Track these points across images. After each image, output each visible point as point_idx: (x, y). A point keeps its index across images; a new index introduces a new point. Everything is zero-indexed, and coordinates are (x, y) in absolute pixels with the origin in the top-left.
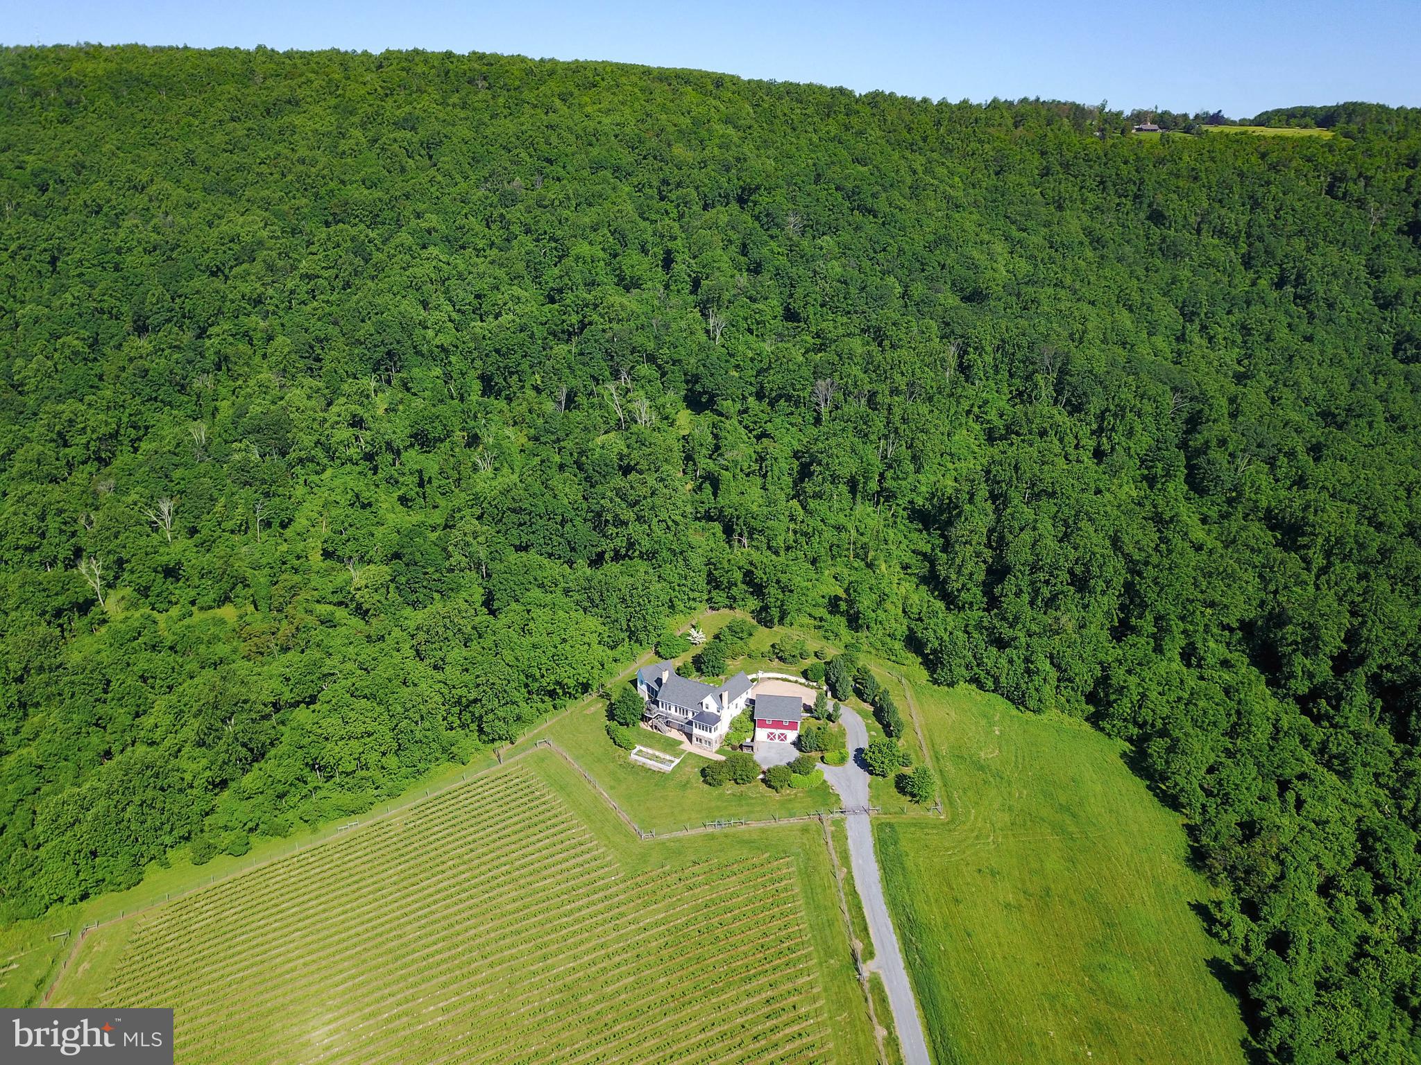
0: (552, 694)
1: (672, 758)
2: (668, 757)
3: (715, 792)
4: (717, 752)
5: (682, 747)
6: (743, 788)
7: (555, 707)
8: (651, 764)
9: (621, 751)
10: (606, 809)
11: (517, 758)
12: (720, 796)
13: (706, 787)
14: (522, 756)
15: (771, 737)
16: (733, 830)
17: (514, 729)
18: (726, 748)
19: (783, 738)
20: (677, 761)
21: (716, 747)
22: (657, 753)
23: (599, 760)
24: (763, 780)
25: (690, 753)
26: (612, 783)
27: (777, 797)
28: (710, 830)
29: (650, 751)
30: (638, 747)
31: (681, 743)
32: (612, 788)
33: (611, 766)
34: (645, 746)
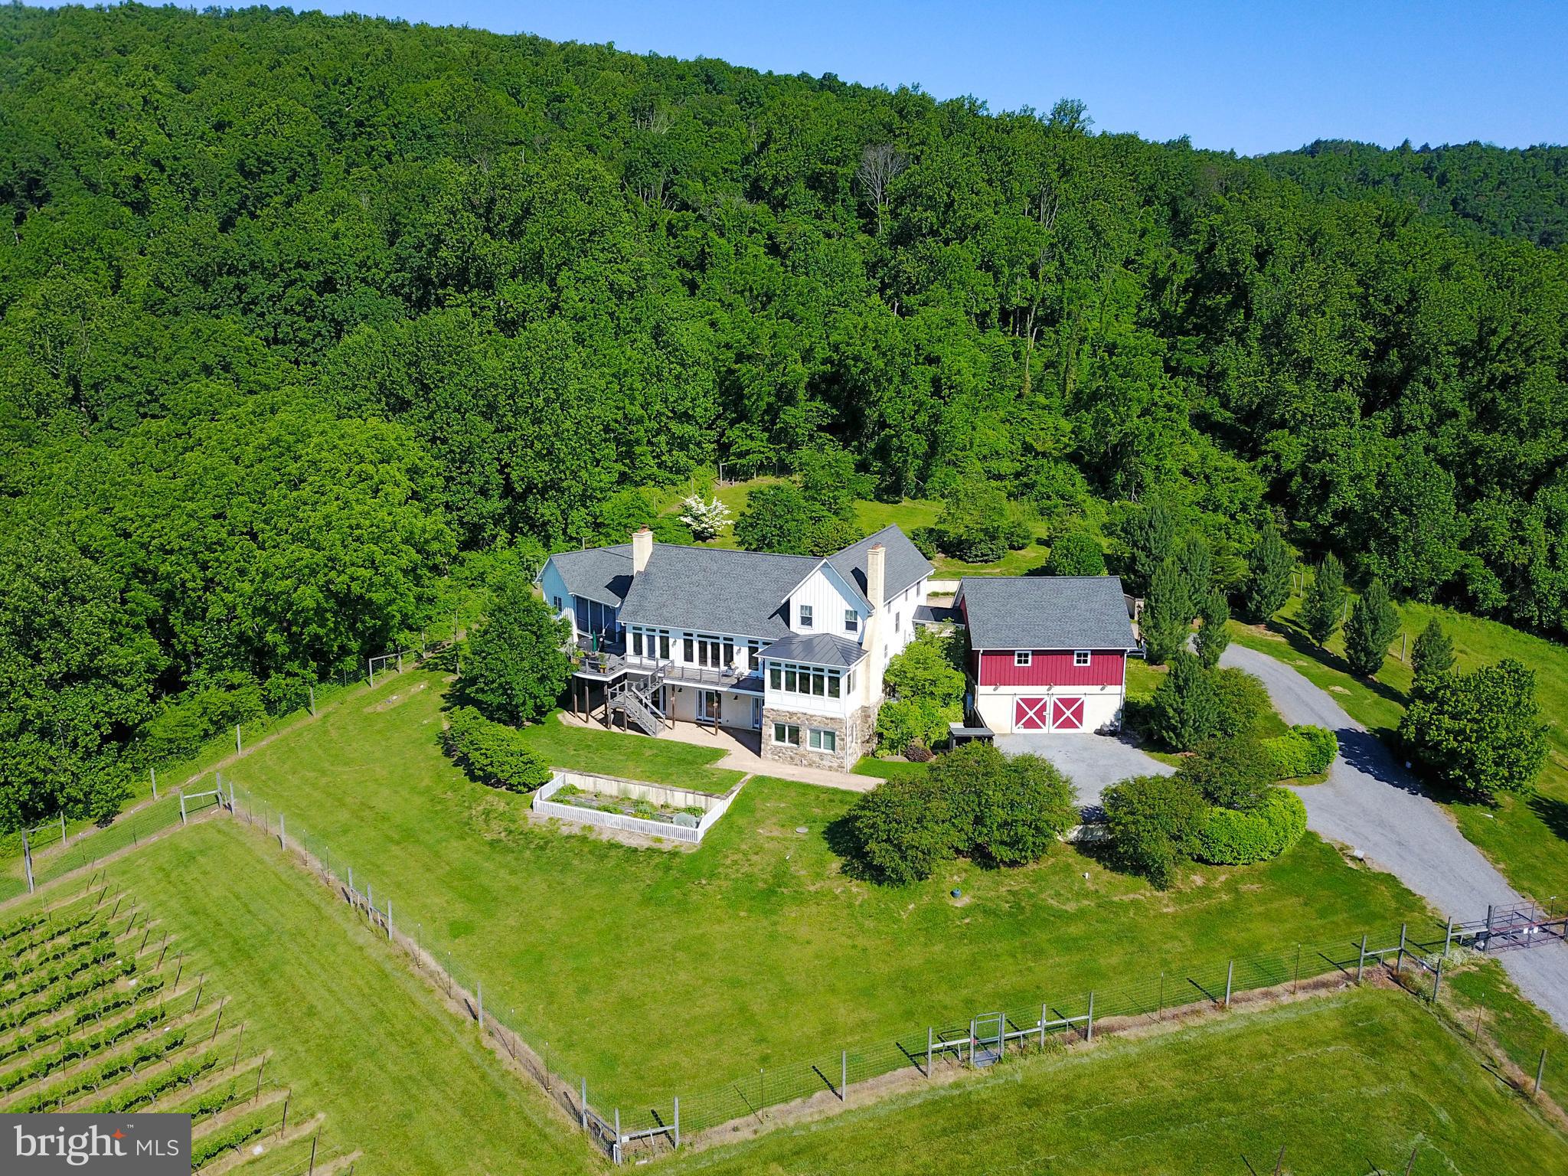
0: (261, 660)
1: (700, 801)
2: (680, 798)
3: (909, 905)
4: (859, 770)
5: (724, 764)
6: (1013, 880)
7: (270, 706)
8: (614, 826)
9: (495, 799)
10: (431, 1025)
11: (100, 865)
12: (933, 921)
13: (861, 890)
14: (127, 851)
15: (1028, 714)
16: (1051, 1064)
17: (103, 774)
18: (886, 756)
19: (1070, 713)
20: (718, 808)
21: (853, 750)
22: (636, 790)
23: (408, 835)
24: (1082, 846)
25: (760, 780)
26: (460, 911)
27: (1165, 903)
28: (943, 1076)
29: (609, 786)
30: (560, 778)
31: (717, 754)
32: (459, 930)
33: (456, 851)
34: (587, 770)
